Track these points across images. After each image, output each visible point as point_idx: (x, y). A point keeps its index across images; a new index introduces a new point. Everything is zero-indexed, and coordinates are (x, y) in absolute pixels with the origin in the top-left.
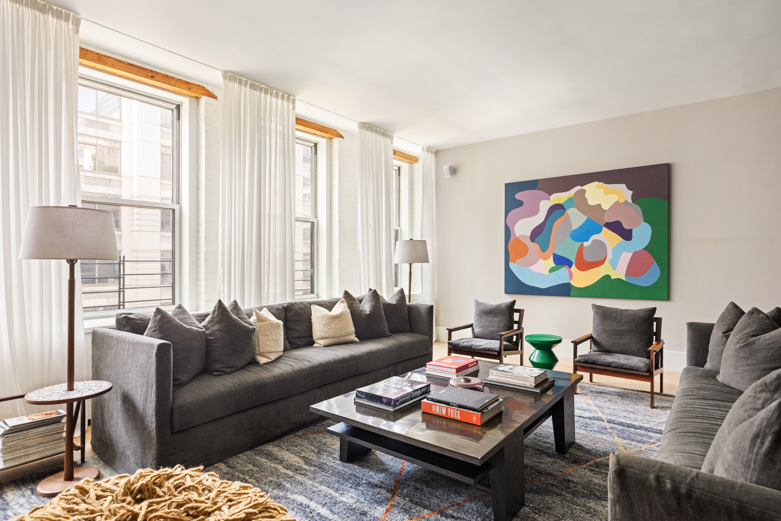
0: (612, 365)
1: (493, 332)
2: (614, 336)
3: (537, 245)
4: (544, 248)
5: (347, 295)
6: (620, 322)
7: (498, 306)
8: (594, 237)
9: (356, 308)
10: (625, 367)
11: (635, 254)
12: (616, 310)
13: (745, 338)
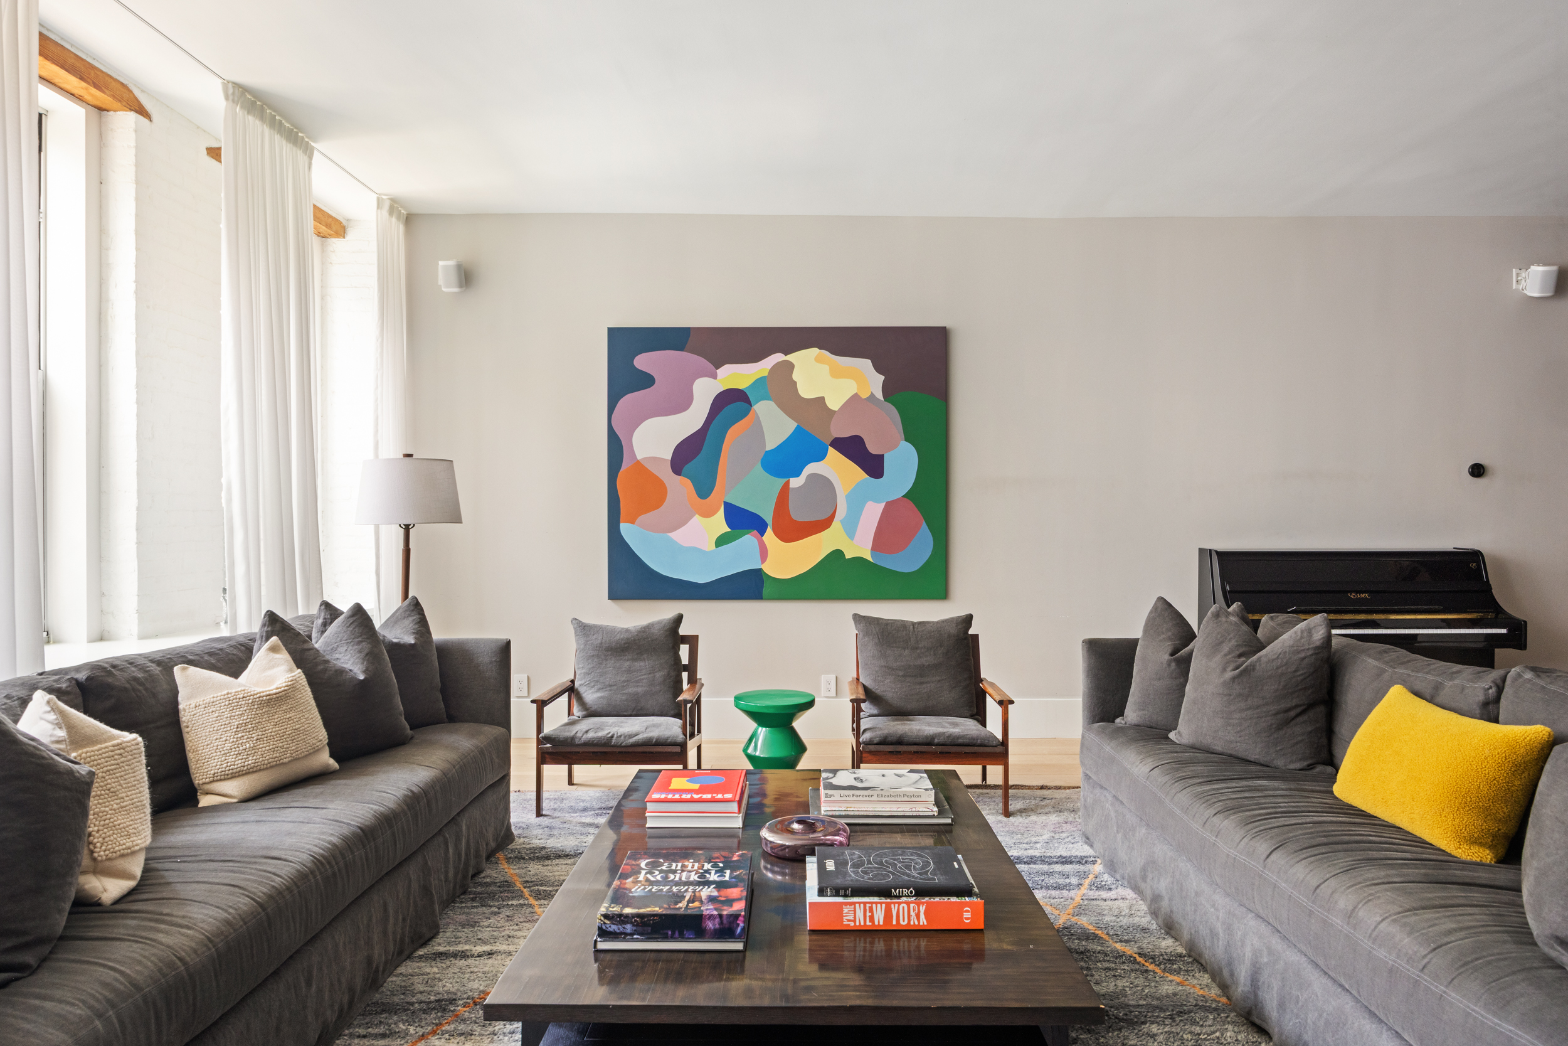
0: (936, 741)
1: (636, 698)
2: (908, 679)
3: (688, 482)
4: (704, 489)
5: (275, 624)
6: (917, 648)
7: (643, 632)
8: (811, 468)
9: (317, 664)
10: (960, 741)
11: (890, 507)
12: (903, 625)
13: (1233, 661)
